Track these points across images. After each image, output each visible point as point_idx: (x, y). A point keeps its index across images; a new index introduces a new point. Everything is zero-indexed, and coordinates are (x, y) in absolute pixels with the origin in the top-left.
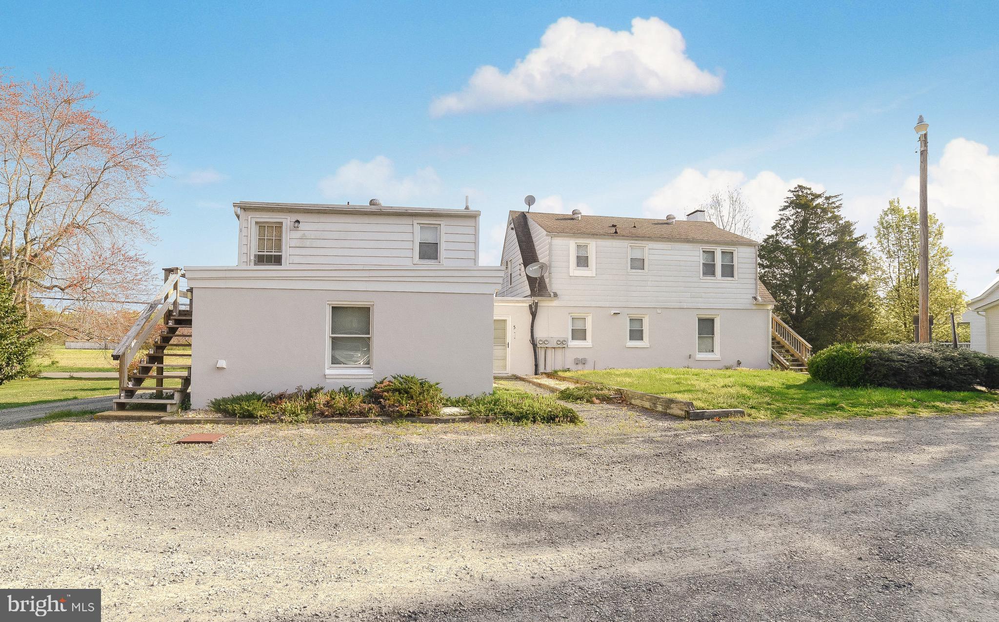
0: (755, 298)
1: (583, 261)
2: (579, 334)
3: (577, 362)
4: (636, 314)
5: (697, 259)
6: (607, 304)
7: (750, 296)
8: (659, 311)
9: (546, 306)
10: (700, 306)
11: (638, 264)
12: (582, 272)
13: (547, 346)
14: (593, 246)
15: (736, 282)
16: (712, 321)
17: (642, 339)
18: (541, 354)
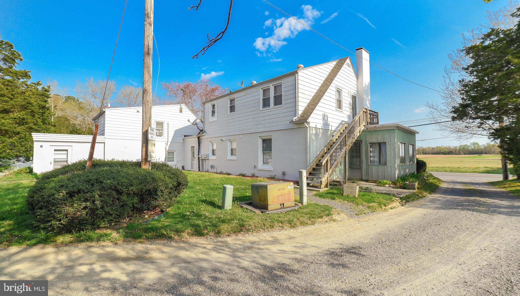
3: (211, 167)
4: (232, 140)
5: (258, 97)
8: (241, 136)
9: (203, 138)
12: (213, 119)
13: (202, 158)
14: (216, 104)
15: (283, 108)
18: (201, 163)
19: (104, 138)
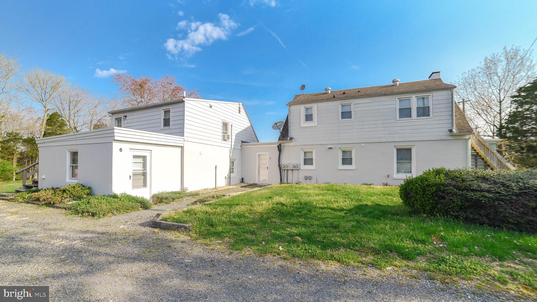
0: (451, 131)
1: (309, 118)
2: (308, 161)
3: (306, 178)
4: (346, 148)
5: (394, 106)
6: (325, 143)
7: (446, 130)
8: (363, 145)
9: (287, 145)
10: (397, 140)
11: (346, 115)
12: (309, 124)
13: (287, 168)
14: (315, 108)
15: (432, 119)
16: (410, 150)
17: (352, 164)
18: (284, 174)
19: (183, 140)
